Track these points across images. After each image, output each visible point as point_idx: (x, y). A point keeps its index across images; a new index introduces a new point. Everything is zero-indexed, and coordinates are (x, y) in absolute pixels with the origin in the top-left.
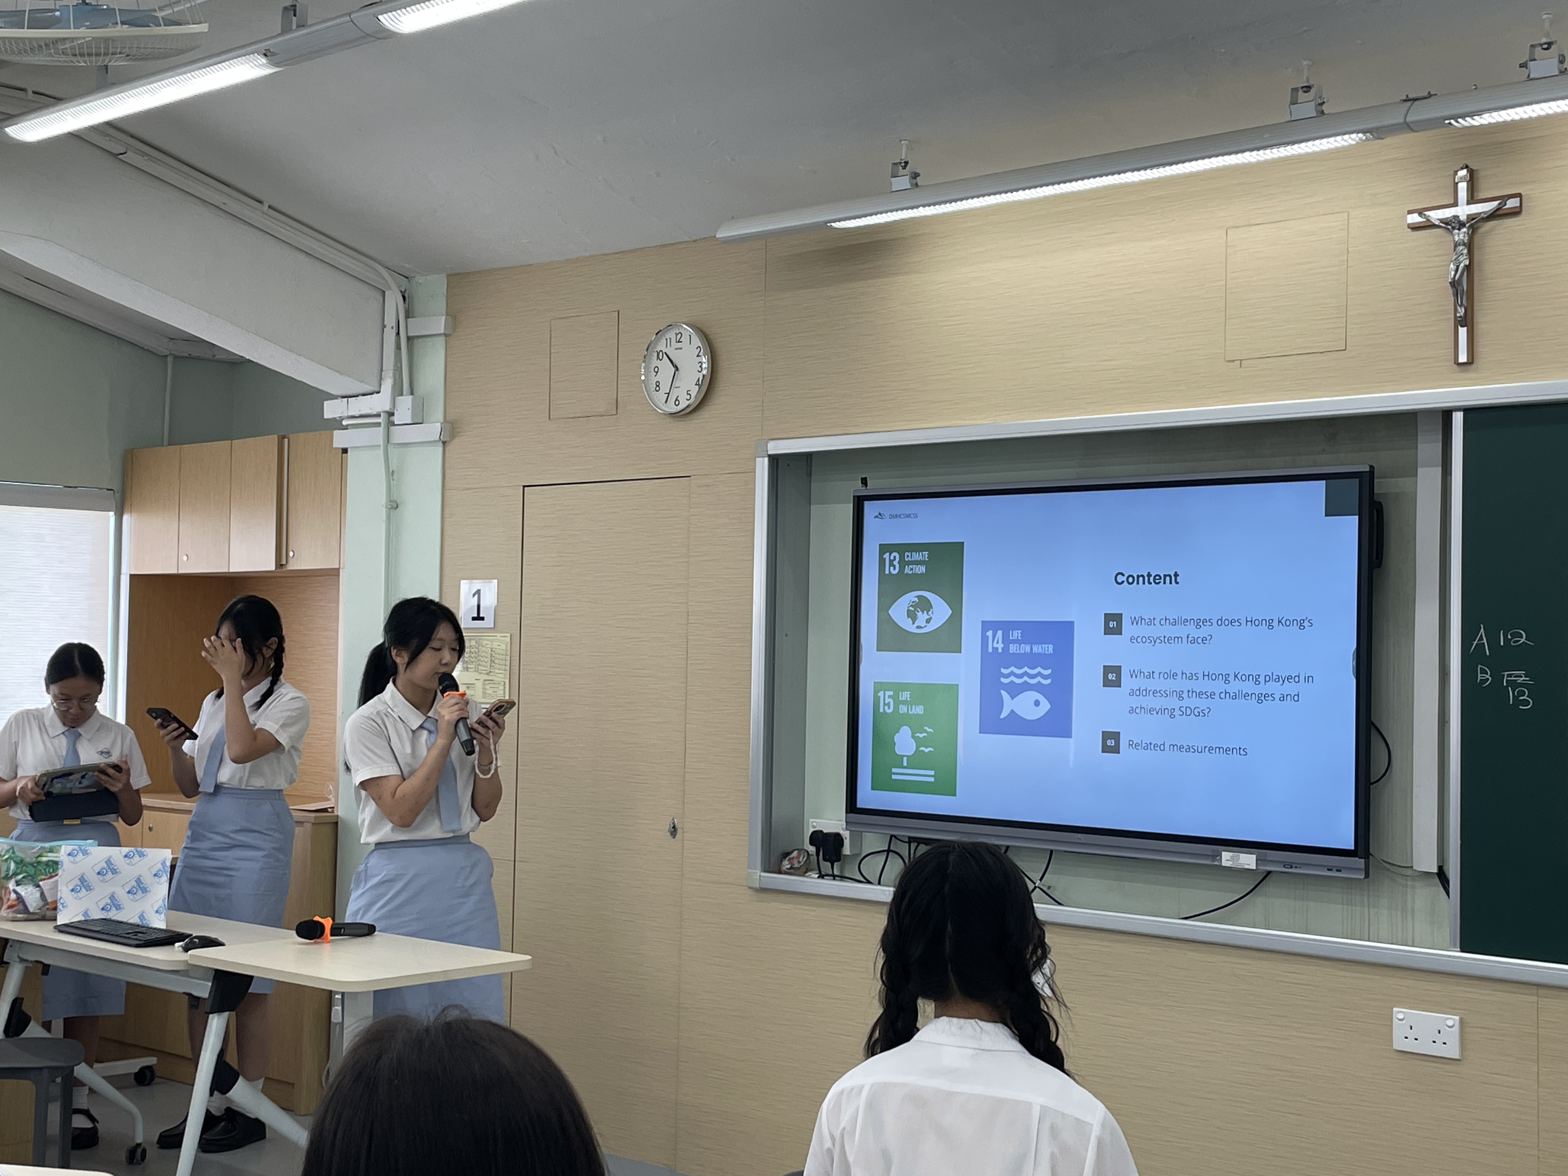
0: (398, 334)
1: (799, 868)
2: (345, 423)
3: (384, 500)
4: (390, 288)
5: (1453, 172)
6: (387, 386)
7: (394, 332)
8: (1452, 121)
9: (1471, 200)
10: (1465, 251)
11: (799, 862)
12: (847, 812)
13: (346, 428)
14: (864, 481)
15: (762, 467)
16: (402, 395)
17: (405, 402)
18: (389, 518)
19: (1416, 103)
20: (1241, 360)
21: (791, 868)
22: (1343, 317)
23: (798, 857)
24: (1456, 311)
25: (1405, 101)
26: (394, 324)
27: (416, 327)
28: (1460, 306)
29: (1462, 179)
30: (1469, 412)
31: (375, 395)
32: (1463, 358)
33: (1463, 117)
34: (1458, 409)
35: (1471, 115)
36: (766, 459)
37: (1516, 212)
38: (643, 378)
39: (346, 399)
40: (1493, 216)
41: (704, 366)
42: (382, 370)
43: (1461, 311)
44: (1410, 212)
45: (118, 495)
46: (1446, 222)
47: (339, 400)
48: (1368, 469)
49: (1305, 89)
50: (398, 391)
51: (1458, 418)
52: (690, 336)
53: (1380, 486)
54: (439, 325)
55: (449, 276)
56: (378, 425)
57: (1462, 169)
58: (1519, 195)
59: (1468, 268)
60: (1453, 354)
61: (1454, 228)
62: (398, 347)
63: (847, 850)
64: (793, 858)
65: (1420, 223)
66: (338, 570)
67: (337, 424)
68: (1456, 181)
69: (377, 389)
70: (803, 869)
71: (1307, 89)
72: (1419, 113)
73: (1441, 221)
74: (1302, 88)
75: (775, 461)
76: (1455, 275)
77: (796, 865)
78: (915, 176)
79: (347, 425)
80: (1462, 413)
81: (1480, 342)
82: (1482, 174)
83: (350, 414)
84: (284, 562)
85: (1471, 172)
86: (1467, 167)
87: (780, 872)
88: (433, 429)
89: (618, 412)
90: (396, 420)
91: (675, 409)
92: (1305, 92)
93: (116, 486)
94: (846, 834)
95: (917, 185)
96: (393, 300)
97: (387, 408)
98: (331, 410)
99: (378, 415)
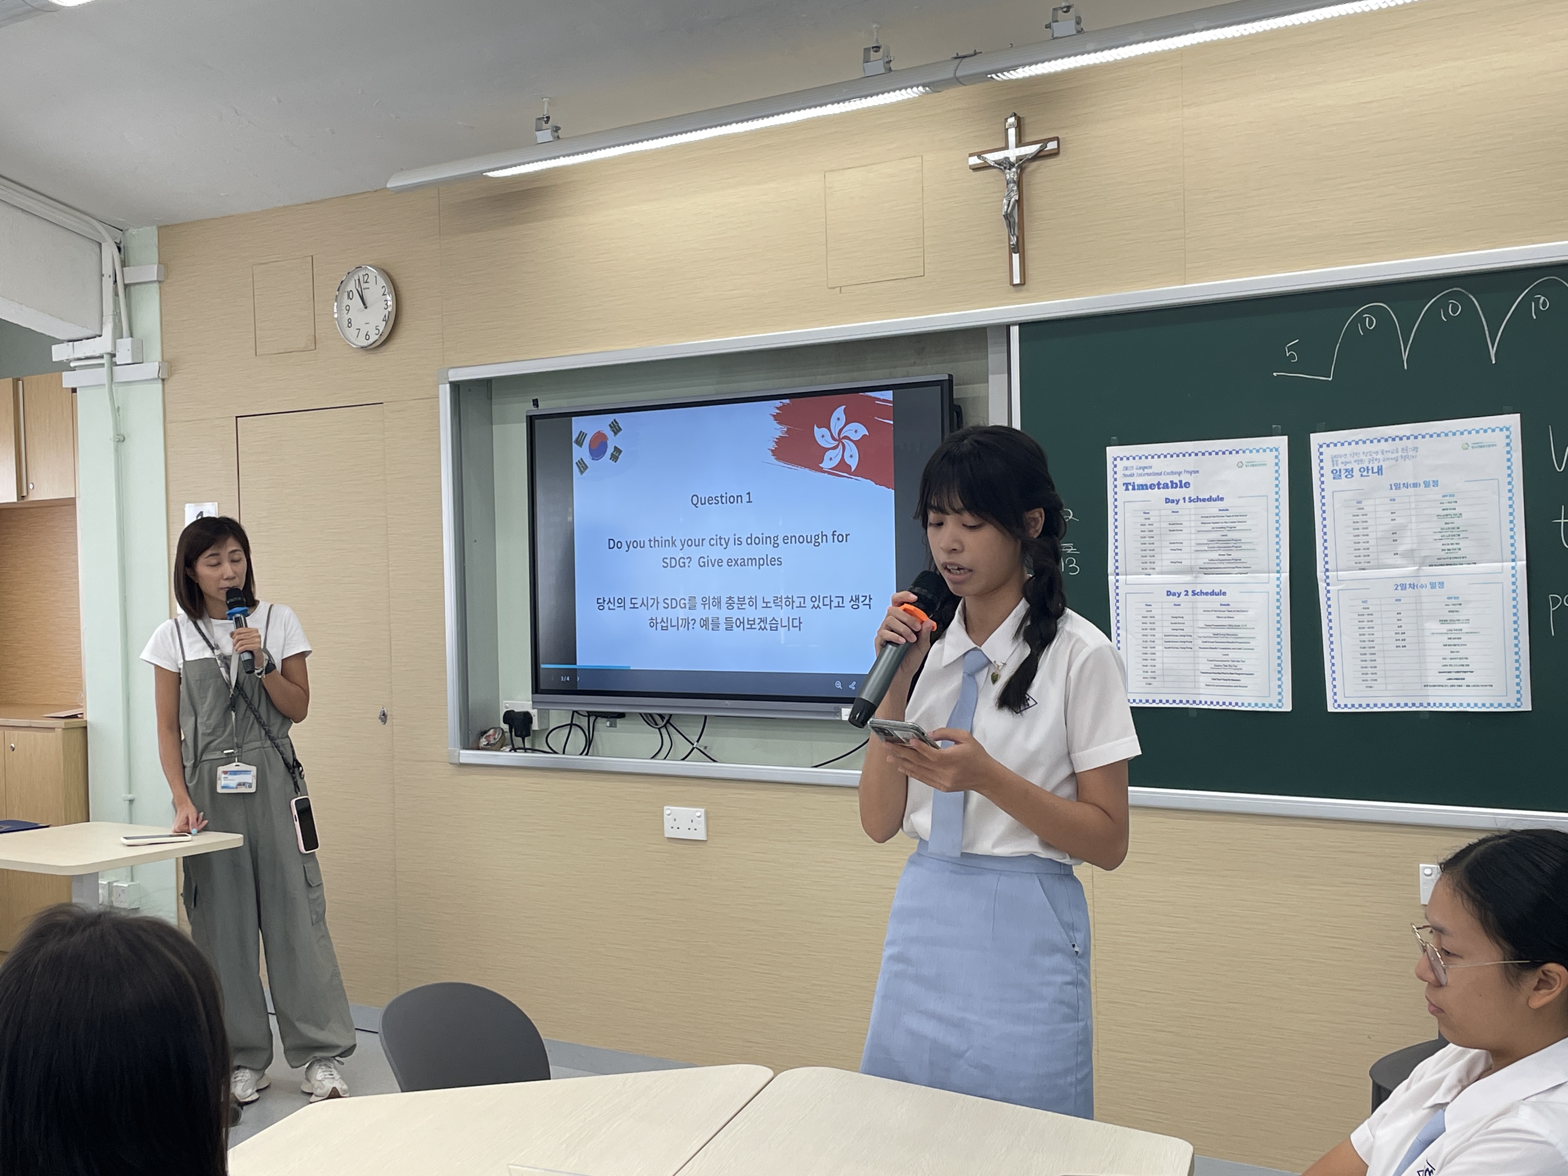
0: (115, 281)
1: (494, 744)
2: (72, 365)
3: (111, 434)
4: (105, 241)
5: (1003, 120)
6: (108, 330)
7: (112, 280)
8: (994, 76)
9: (1020, 143)
10: (1015, 188)
11: (495, 739)
12: (532, 694)
13: (73, 369)
14: (536, 403)
15: (445, 391)
16: (122, 337)
17: (125, 344)
18: (117, 450)
19: (964, 60)
20: (841, 287)
21: (488, 744)
22: (920, 247)
23: (494, 735)
24: (1010, 239)
25: (956, 58)
26: (111, 273)
27: (132, 275)
28: (1013, 235)
29: (1011, 126)
30: (1024, 326)
31: (98, 338)
32: (1017, 281)
33: (1002, 71)
34: (1014, 324)
35: (1008, 70)
36: (448, 386)
37: (1055, 153)
38: (336, 316)
39: (71, 343)
40: (1036, 157)
41: (389, 303)
42: (102, 316)
43: (1014, 240)
44: (971, 155)
46: (999, 163)
47: (65, 344)
48: (947, 378)
49: (875, 49)
50: (118, 334)
51: (1015, 331)
52: (376, 277)
53: (958, 392)
54: (152, 272)
55: (159, 228)
56: (102, 365)
57: (1011, 116)
58: (1057, 139)
59: (1019, 202)
60: (1009, 276)
61: (1005, 168)
62: (116, 294)
63: (535, 726)
64: (489, 736)
65: (980, 164)
66: (74, 499)
67: (65, 366)
68: (1007, 127)
69: (98, 333)
70: (499, 745)
71: (877, 48)
72: (967, 68)
73: (996, 162)
74: (873, 48)
75: (456, 387)
76: (1007, 209)
77: (492, 742)
78: (557, 129)
79: (75, 367)
80: (1018, 327)
81: (1029, 264)
82: (1027, 121)
83: (76, 356)
84: (25, 494)
85: (1019, 120)
86: (1015, 115)
87: (478, 749)
88: (151, 368)
89: (317, 347)
90: (118, 360)
91: (366, 343)
92: (876, 52)
94: (534, 712)
95: (558, 137)
96: (109, 252)
97: (109, 350)
98: (59, 353)
99: (101, 357)
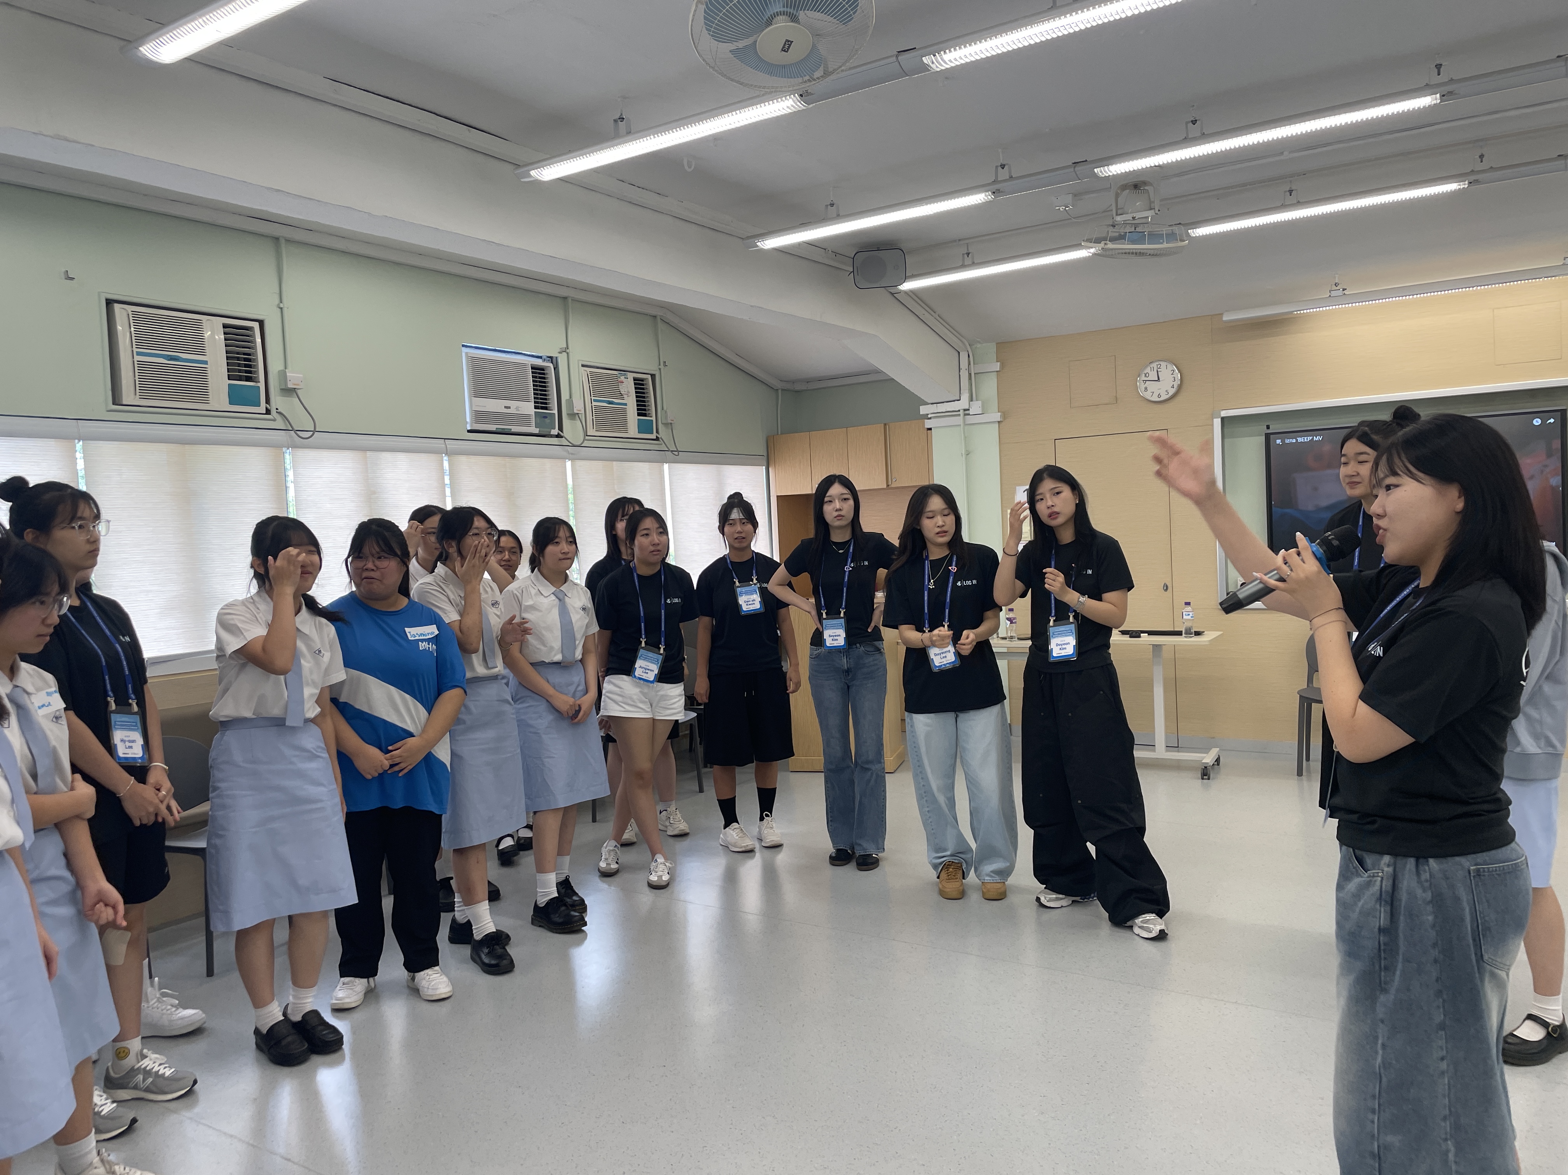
0: (969, 372)
2: (929, 416)
3: (963, 451)
4: (963, 348)
6: (965, 397)
7: (967, 371)
13: (930, 418)
14: (1268, 427)
15: (1217, 422)
16: (973, 401)
17: (975, 404)
18: (966, 459)
20: (1504, 365)
22: (1559, 345)
26: (966, 367)
27: (980, 368)
31: (956, 402)
36: (1220, 419)
39: (937, 404)
41: (1177, 378)
42: (961, 390)
45: (765, 458)
47: (933, 405)
48: (1564, 408)
50: (971, 400)
52: (1167, 365)
54: (994, 366)
55: (997, 344)
56: (959, 415)
62: (970, 378)
67: (926, 417)
69: (957, 399)
75: (1223, 419)
78: (1344, 290)
79: (935, 417)
83: (938, 411)
84: (890, 484)
88: (993, 416)
89: (1118, 402)
90: (971, 412)
91: (1155, 399)
93: (765, 454)
95: (1344, 294)
96: (965, 356)
97: (965, 407)
98: (923, 410)
99: (959, 411)
